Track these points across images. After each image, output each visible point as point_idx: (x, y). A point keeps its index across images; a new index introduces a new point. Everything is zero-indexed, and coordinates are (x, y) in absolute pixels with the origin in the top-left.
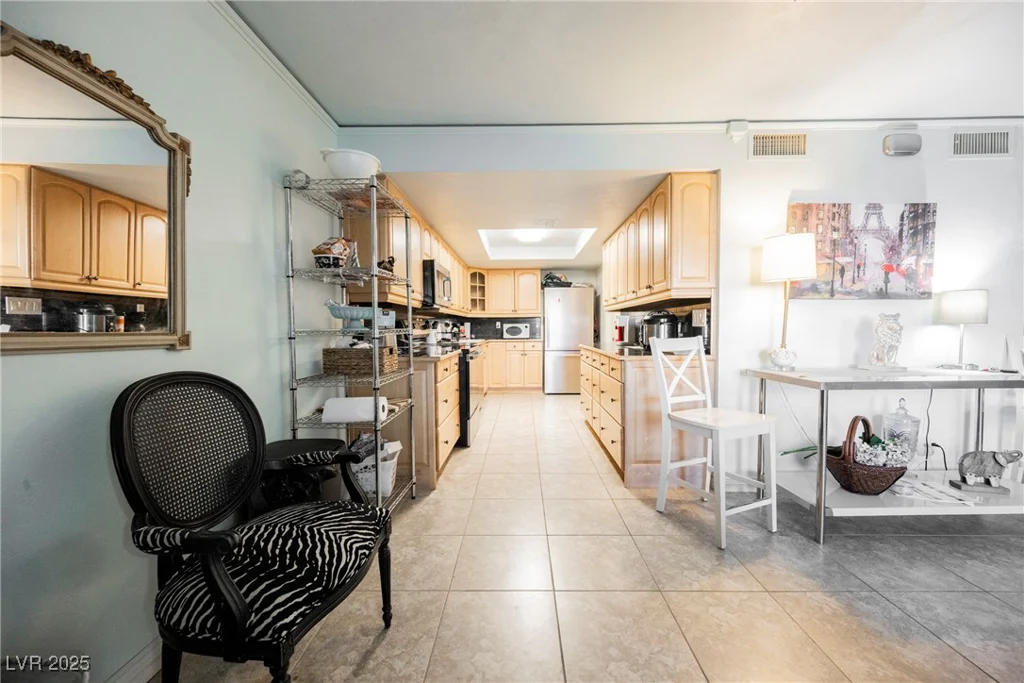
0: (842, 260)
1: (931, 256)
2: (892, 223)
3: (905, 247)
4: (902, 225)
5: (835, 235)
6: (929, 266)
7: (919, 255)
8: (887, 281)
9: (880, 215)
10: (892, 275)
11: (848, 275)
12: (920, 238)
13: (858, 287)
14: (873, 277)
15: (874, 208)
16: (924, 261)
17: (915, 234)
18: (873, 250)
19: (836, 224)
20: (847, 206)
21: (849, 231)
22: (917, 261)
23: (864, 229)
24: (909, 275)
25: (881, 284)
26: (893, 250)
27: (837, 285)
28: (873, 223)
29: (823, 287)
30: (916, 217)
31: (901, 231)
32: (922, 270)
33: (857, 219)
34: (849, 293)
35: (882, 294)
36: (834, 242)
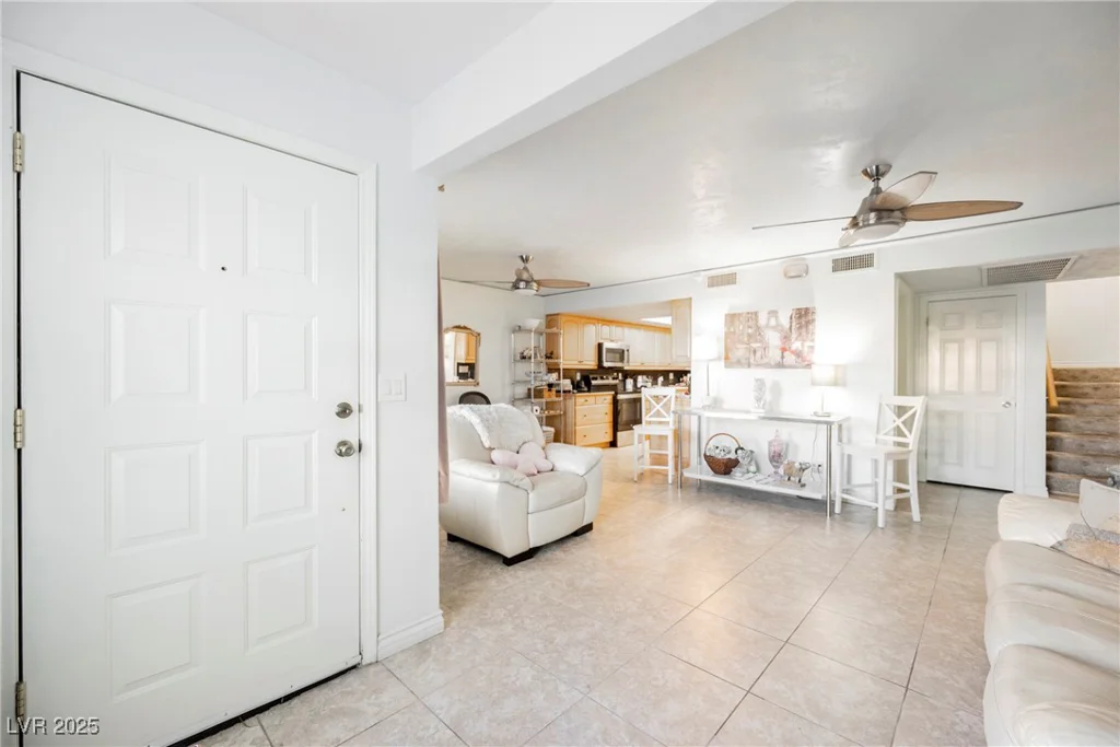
0: (754, 345)
1: (813, 340)
2: (785, 321)
3: (794, 335)
4: (791, 322)
5: (750, 331)
6: (812, 347)
7: (804, 341)
8: (783, 357)
9: (777, 317)
10: (786, 354)
11: (758, 354)
12: (804, 330)
13: (765, 360)
14: (774, 354)
15: (773, 313)
16: (808, 344)
17: (800, 328)
18: (774, 339)
19: (750, 323)
20: (756, 313)
21: (758, 328)
22: (803, 345)
23: (767, 326)
24: (798, 354)
25: (779, 359)
26: (786, 338)
27: (752, 361)
28: (773, 322)
29: (743, 361)
30: (800, 317)
31: (791, 327)
32: (806, 349)
33: (762, 321)
34: (758, 365)
35: (780, 365)
36: (749, 335)
